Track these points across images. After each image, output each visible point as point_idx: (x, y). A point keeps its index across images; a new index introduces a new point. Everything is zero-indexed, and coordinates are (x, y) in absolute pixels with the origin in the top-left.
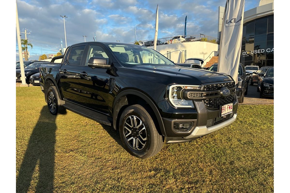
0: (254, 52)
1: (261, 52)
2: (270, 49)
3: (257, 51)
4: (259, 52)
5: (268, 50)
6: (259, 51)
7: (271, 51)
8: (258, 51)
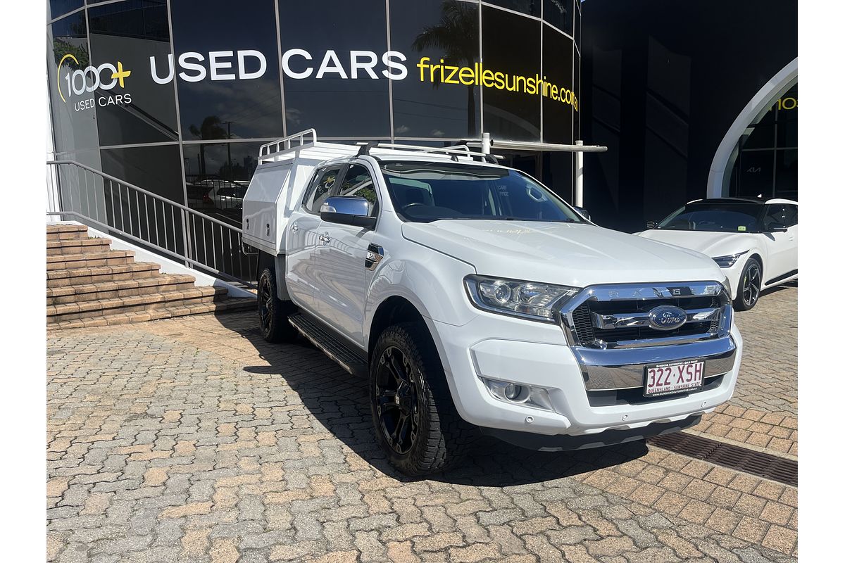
0: (179, 69)
1: (243, 75)
2: (308, 56)
3: (206, 64)
4: (220, 71)
5: (297, 64)
6: (218, 60)
7: (315, 72)
8: (214, 66)
